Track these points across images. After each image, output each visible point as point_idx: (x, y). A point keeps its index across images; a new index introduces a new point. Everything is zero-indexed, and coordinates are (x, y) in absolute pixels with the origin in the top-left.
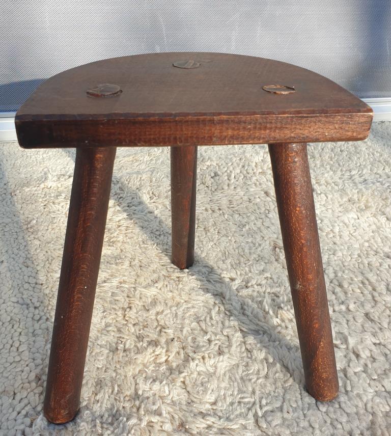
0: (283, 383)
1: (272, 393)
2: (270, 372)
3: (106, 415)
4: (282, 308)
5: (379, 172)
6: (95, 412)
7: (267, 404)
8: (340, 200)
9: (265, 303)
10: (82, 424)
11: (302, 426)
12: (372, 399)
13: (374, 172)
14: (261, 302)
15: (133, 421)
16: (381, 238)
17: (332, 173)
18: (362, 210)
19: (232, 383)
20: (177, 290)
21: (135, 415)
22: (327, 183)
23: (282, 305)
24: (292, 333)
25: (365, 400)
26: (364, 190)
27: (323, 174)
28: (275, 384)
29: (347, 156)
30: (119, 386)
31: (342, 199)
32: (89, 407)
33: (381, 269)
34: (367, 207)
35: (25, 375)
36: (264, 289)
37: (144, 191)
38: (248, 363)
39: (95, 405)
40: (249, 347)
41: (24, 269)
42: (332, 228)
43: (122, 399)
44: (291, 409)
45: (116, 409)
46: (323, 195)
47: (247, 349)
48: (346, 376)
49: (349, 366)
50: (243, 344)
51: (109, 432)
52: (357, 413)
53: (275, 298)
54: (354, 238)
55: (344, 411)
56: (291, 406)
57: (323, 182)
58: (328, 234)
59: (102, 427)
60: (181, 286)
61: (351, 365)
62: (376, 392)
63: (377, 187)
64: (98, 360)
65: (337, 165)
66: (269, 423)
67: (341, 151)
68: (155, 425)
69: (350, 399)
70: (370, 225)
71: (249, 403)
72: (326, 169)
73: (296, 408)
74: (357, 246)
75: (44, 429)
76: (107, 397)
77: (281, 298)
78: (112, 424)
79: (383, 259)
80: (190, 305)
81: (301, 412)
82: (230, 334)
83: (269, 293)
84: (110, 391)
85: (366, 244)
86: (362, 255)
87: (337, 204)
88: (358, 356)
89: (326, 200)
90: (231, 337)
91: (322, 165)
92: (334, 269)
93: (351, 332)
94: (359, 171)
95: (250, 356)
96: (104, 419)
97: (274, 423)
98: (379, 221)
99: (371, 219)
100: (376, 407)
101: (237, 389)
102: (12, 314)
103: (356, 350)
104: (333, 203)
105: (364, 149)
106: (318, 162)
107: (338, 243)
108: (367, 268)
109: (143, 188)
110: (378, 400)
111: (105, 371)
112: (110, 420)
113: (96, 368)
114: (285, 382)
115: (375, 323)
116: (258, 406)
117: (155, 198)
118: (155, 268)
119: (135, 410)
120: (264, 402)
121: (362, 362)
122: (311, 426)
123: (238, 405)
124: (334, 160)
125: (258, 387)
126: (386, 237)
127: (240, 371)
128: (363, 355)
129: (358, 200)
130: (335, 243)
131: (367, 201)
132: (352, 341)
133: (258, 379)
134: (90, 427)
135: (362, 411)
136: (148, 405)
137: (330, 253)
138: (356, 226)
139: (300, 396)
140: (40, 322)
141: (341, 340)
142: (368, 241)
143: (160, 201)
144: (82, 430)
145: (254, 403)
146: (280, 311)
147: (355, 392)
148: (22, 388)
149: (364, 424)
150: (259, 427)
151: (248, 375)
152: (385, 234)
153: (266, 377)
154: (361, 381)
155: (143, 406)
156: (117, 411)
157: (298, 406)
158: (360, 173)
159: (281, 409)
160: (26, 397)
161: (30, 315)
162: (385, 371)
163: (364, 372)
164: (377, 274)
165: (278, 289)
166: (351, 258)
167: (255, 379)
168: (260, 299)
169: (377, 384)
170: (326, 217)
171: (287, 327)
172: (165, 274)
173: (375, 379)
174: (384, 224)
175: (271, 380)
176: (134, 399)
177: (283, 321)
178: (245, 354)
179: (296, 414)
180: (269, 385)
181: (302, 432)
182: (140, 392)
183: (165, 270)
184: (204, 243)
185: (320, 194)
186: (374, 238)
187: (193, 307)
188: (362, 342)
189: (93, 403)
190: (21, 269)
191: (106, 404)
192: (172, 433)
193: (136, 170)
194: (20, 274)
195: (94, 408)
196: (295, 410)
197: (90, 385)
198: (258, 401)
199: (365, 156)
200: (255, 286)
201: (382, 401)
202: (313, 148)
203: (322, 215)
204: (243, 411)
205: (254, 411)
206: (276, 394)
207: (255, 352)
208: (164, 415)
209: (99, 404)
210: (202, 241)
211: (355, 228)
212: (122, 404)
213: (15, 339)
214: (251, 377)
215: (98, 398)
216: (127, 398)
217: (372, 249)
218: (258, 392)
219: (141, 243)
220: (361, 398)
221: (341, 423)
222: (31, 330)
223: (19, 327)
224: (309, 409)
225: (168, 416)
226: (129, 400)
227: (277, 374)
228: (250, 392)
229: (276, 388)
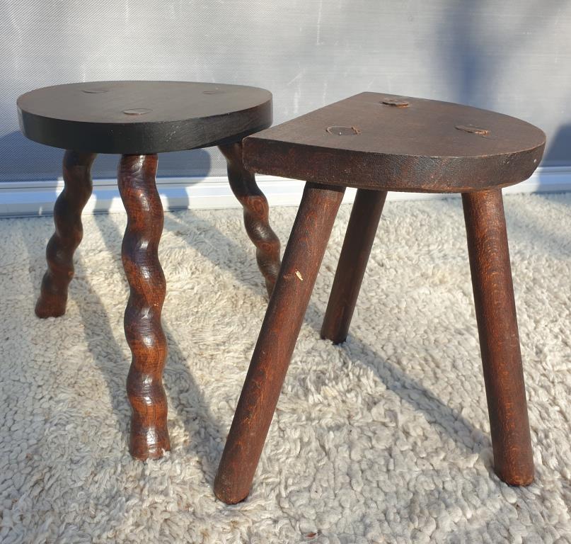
0: (315, 462)
1: (302, 473)
2: (303, 452)
3: (104, 497)
4: (326, 385)
5: (462, 247)
6: (91, 493)
7: (293, 484)
8: (411, 274)
9: (308, 381)
10: (73, 505)
11: (331, 505)
12: (417, 477)
13: (457, 247)
14: (304, 380)
15: (133, 501)
16: (454, 315)
17: (407, 248)
18: (436, 285)
20: (208, 368)
21: (137, 495)
22: (400, 258)
23: (327, 381)
24: (334, 411)
25: (408, 478)
26: (441, 265)
27: (396, 248)
28: (306, 464)
29: (426, 230)
30: (123, 466)
31: (414, 274)
32: (84, 488)
33: (448, 345)
34: (441, 282)
35: (13, 456)
36: (309, 366)
37: (186, 266)
38: (278, 442)
39: (92, 486)
40: (282, 426)
41: (32, 346)
42: (397, 303)
43: (124, 479)
44: (321, 489)
45: (115, 489)
46: (392, 270)
47: (280, 428)
48: (391, 455)
49: (395, 444)
50: (276, 423)
51: (103, 513)
52: (396, 493)
53: (321, 375)
54: (421, 314)
55: (382, 490)
56: (321, 486)
57: (395, 256)
58: (392, 309)
59: (96, 509)
60: (213, 364)
61: (398, 443)
62: (423, 471)
63: (457, 262)
64: (104, 440)
65: (414, 240)
66: (292, 503)
67: (421, 225)
68: (158, 505)
69: (390, 478)
70: (444, 301)
71: (273, 483)
72: (401, 244)
73: (326, 488)
74: (425, 322)
75: (27, 511)
76: (107, 477)
77: (328, 375)
78: (108, 506)
79: (453, 335)
80: (221, 384)
81: (332, 492)
83: (315, 371)
84: (112, 471)
85: (436, 321)
86: (429, 331)
87: (407, 279)
88: (407, 434)
89: (395, 275)
91: (397, 240)
92: (394, 346)
93: (403, 410)
94: (439, 246)
95: (282, 435)
96: (101, 501)
97: (298, 504)
98: (454, 297)
99: (446, 294)
100: (419, 485)
102: (10, 393)
103: (405, 428)
104: (403, 278)
105: (448, 223)
106: (393, 237)
107: (403, 318)
108: (433, 344)
109: (185, 262)
110: (422, 478)
111: (110, 452)
112: (107, 502)
113: (99, 448)
114: (318, 461)
115: (433, 401)
116: (283, 486)
117: (197, 273)
118: (185, 346)
119: (138, 490)
120: (290, 481)
121: (411, 440)
122: (340, 505)
124: (411, 235)
125: (286, 467)
126: (460, 313)
128: (413, 433)
129: (433, 274)
130: (398, 319)
131: (444, 276)
132: (402, 419)
133: (287, 458)
134: (82, 508)
135: (402, 490)
136: (154, 485)
137: (392, 329)
138: (426, 302)
139: (333, 477)
140: (42, 401)
141: (390, 417)
142: (438, 317)
143: (203, 276)
144: (71, 512)
145: (280, 483)
146: (323, 388)
147: (398, 471)
148: (8, 468)
149: (403, 503)
150: (282, 508)
151: (276, 454)
152: (460, 310)
153: (298, 457)
154: (406, 460)
155: (147, 486)
156: (116, 492)
157: (330, 485)
158: (440, 247)
159: (309, 489)
160: (11, 478)
161: (32, 394)
162: (436, 449)
163: (412, 450)
164: (444, 351)
165: (325, 367)
166: (416, 334)
167: (284, 458)
168: (303, 376)
169: (425, 462)
170: (393, 292)
171: (329, 405)
172: (197, 353)
173: (423, 458)
174: (460, 300)
175: (303, 460)
176: (139, 480)
177: (325, 397)
178: (277, 434)
179: (325, 494)
180: (299, 464)
181: (328, 512)
182: (147, 473)
183: (197, 348)
184: (249, 319)
185: (389, 269)
186: (445, 314)
187: (224, 386)
188: (415, 420)
189: (91, 484)
190: (28, 346)
191: (106, 485)
192: (176, 513)
193: (180, 245)
194: (26, 352)
195: (90, 489)
196: (325, 490)
197: (89, 465)
198: (283, 481)
199: (448, 230)
200: (299, 363)
201: (427, 479)
202: (388, 223)
203: (389, 290)
205: (277, 491)
206: (307, 474)
207: (288, 431)
208: (171, 495)
209: (97, 485)
210: (246, 318)
211: (425, 304)
212: (123, 485)
213: (9, 417)
214: (279, 456)
215: (96, 479)
216: (131, 479)
217: (442, 326)
218: (285, 472)
219: (174, 320)
220: (403, 477)
221: (376, 502)
222: (29, 409)
223: (15, 406)
224: (341, 489)
225: (175, 496)
226: (133, 481)
227: (310, 454)
228: (275, 472)
229: (307, 468)
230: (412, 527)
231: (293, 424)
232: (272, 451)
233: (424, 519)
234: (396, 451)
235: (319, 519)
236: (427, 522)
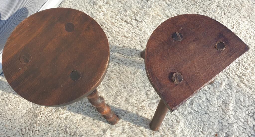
1: (199, 122)
19: (188, 128)
38: (186, 118)
66: (205, 131)
82: (174, 113)
90: (175, 114)
97: (207, 130)
101: (191, 129)
116: (199, 129)
123: (195, 133)
127: (187, 122)
150: (205, 134)
151: (189, 122)
157: (207, 120)
167: (192, 121)
175: (195, 118)
178: (183, 116)
198: (198, 127)
204: (198, 133)
218: (196, 125)
227: (195, 115)
228: (194, 127)
229: (198, 119)
230: (228, 115)
231: (183, 110)
232: (188, 122)
233: (228, 112)
234: (208, 97)
235: (214, 130)
236: (229, 112)
